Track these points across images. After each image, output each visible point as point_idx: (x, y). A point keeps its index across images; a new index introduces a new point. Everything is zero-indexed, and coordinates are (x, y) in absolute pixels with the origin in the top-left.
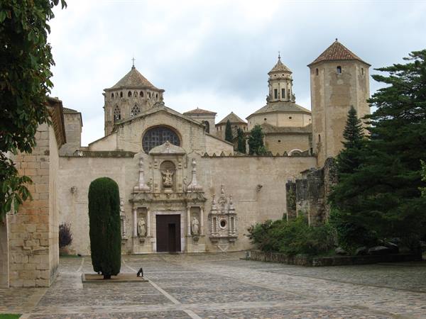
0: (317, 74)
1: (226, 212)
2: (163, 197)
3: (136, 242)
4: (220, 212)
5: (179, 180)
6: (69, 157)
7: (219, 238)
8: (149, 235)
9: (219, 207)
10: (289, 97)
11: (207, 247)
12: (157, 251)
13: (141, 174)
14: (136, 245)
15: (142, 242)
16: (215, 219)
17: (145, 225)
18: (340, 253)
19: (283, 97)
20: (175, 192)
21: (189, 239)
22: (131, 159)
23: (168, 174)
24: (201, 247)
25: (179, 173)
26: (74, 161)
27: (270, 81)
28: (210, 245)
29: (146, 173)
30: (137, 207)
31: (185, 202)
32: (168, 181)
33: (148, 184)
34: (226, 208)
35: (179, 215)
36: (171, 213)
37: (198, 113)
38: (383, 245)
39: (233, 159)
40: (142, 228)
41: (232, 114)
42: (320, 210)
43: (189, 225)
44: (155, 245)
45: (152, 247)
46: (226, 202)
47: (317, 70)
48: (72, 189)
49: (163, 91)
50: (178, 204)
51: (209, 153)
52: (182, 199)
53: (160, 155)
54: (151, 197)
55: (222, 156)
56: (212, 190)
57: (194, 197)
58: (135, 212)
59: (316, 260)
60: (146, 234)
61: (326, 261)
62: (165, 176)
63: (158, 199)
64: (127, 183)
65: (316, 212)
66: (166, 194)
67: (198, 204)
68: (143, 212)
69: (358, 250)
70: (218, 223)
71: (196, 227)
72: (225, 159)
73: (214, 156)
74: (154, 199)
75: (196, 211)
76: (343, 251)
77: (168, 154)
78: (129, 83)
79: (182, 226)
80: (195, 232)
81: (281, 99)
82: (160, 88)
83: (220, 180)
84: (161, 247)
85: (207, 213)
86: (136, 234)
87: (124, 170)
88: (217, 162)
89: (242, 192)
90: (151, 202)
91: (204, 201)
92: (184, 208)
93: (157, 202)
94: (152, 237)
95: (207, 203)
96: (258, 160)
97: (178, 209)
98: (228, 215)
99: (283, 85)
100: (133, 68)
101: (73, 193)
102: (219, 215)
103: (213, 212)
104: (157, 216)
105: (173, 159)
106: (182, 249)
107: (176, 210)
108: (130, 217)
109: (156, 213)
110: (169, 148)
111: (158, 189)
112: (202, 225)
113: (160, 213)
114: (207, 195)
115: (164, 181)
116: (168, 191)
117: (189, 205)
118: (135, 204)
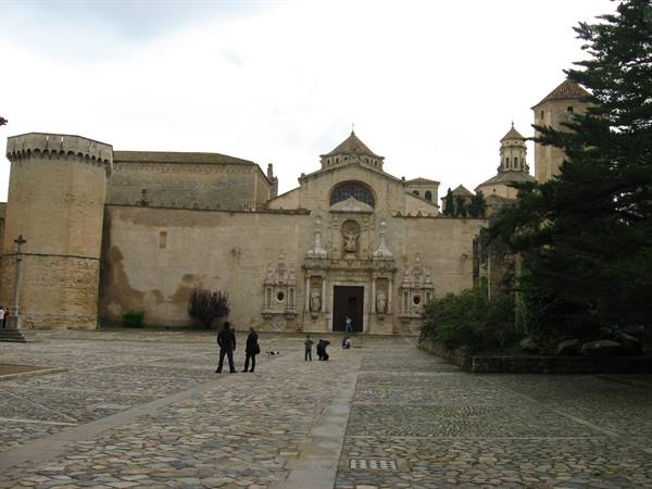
0: (542, 117)
1: (421, 286)
2: (344, 265)
3: (307, 317)
4: (413, 286)
5: (364, 244)
6: (232, 212)
7: (411, 318)
8: (323, 309)
9: (413, 279)
10: (522, 167)
11: (395, 328)
12: (334, 330)
13: (318, 236)
14: (307, 322)
15: (314, 318)
16: (406, 294)
17: (320, 298)
18: (527, 350)
19: (516, 167)
20: (358, 258)
21: (373, 318)
22: (305, 217)
23: (351, 237)
24: (388, 329)
25: (364, 235)
26: (238, 217)
27: (502, 149)
28: (399, 326)
29: (325, 234)
30: (309, 275)
31: (370, 271)
32: (350, 245)
33: (326, 248)
34: (420, 281)
35: (363, 288)
36: (353, 284)
37: (420, 182)
38: (611, 337)
39: (432, 220)
40: (316, 301)
41: (461, 187)
42: (507, 274)
43: (374, 299)
44: (331, 322)
45: (327, 325)
46: (422, 273)
47: (543, 112)
48: (233, 251)
49: (383, 158)
50: (362, 273)
51: (402, 213)
52: (367, 267)
53: (341, 212)
54: (328, 264)
55: (419, 216)
56: (405, 259)
57: (382, 265)
58: (308, 282)
59: (477, 360)
60: (320, 308)
61: (498, 363)
62: (348, 238)
63: (337, 266)
64: (300, 246)
65: (501, 277)
66: (348, 261)
67: (386, 275)
68: (316, 281)
69: (561, 346)
70: (411, 299)
71: (382, 303)
72: (422, 220)
73: (409, 217)
74: (333, 266)
75: (382, 283)
76: (533, 346)
77: (352, 213)
78: (347, 149)
79: (366, 301)
80: (381, 309)
81: (514, 169)
82: (380, 155)
83: (415, 245)
84: (338, 326)
85: (397, 287)
86: (307, 308)
87: (297, 228)
88: (412, 223)
89: (442, 261)
90: (328, 270)
91: (394, 271)
92: (367, 279)
93: (335, 270)
94: (327, 313)
95: (398, 274)
96: (464, 222)
97: (361, 279)
98: (423, 289)
99: (516, 153)
100: (353, 133)
101: (234, 255)
102: (411, 289)
103: (404, 286)
104: (336, 288)
105: (358, 219)
106: (365, 329)
107: (358, 281)
108: (302, 288)
109: (333, 284)
110: (353, 205)
111: (338, 255)
112: (390, 300)
113: (338, 284)
114: (398, 265)
115: (346, 244)
116: (349, 256)
117: (375, 275)
118: (309, 271)
